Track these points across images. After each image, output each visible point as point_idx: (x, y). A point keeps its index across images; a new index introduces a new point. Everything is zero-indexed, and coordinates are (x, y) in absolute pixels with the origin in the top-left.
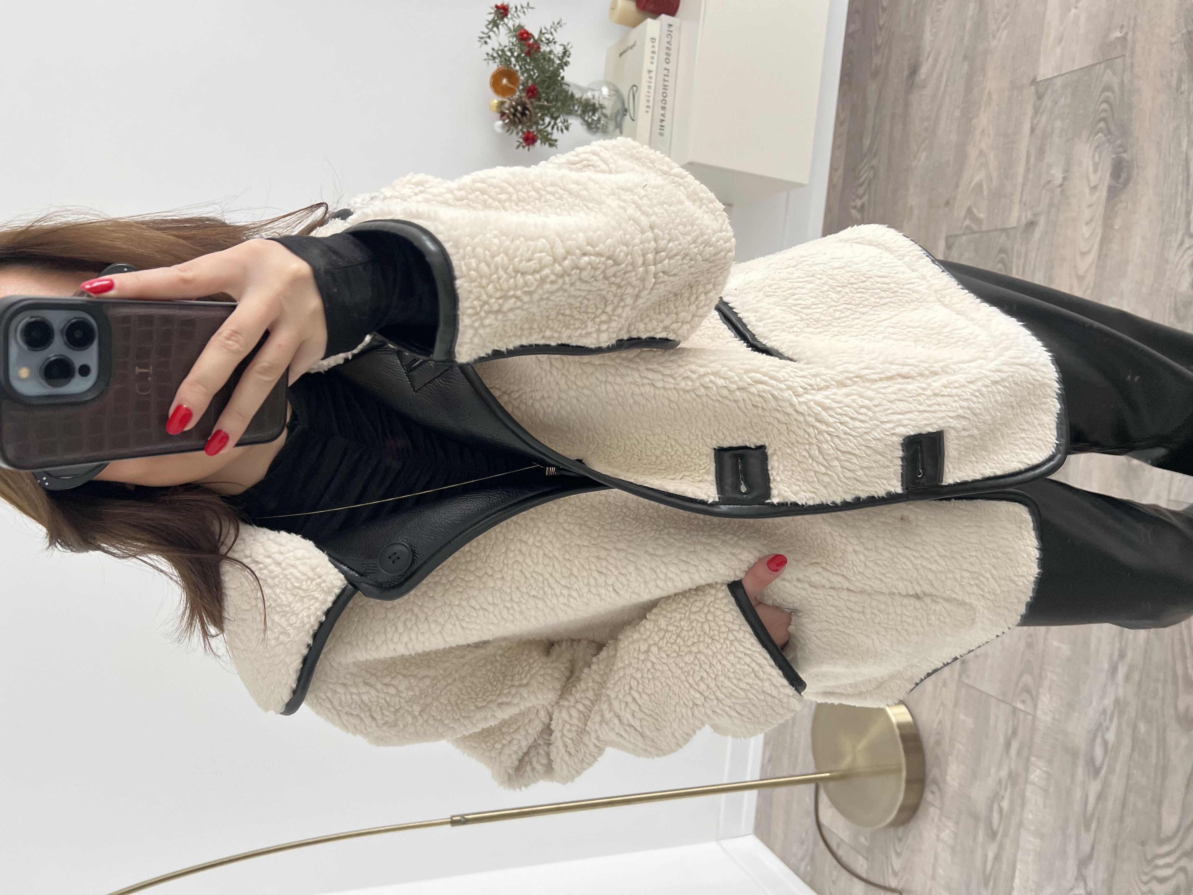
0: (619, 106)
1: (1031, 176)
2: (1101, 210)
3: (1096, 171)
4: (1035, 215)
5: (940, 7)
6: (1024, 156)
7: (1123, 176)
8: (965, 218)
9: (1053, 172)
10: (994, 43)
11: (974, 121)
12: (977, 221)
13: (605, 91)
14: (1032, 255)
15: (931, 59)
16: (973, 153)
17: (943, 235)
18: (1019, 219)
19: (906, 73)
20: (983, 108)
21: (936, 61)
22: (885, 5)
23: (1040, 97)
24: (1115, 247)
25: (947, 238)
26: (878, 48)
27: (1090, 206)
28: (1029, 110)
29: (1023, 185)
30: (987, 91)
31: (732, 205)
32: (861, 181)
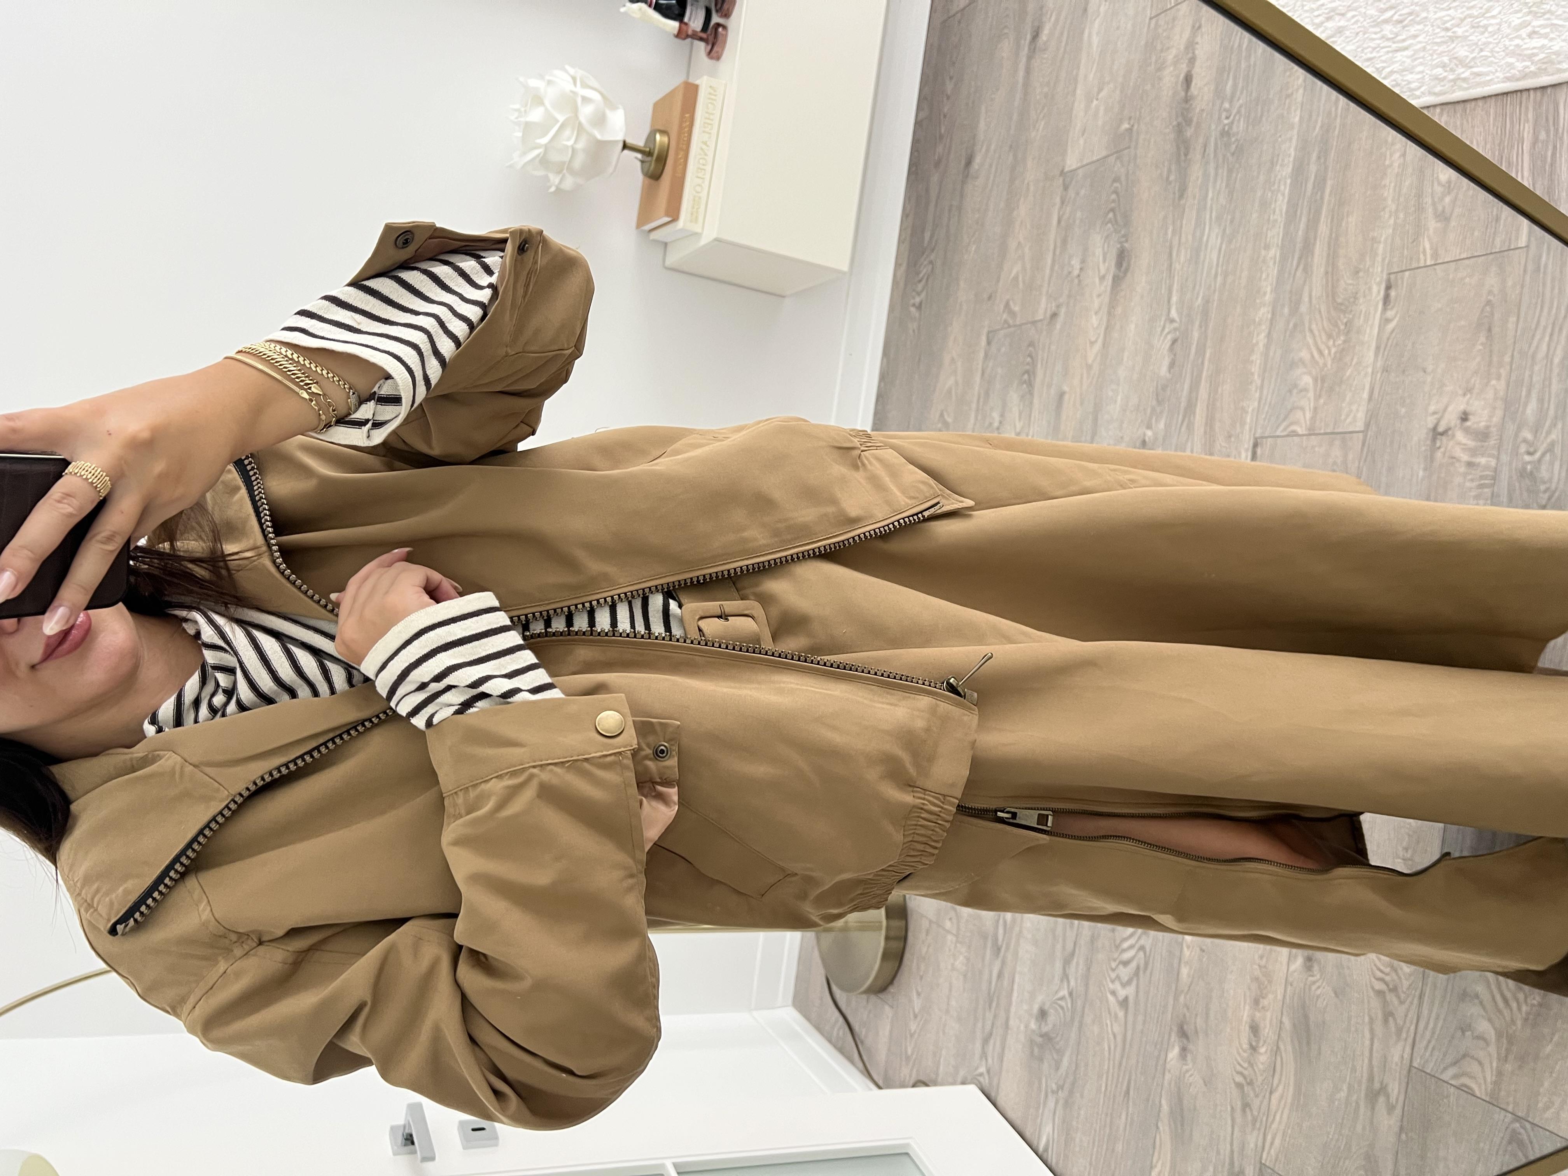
1: (1056, 268)
2: (1106, 299)
3: (1104, 261)
4: (1058, 307)
5: (993, 96)
6: (1052, 247)
7: (1125, 265)
8: (1004, 312)
9: (1073, 262)
10: (1033, 134)
11: (1015, 213)
12: (1013, 314)
14: (1053, 347)
15: (984, 150)
16: (1012, 245)
17: (985, 331)
18: (1046, 309)
19: (963, 162)
20: (1022, 199)
21: (987, 150)
22: (949, 93)
23: (1066, 188)
24: (1116, 335)
25: (989, 332)
26: (941, 137)
27: (1099, 296)
28: (1058, 200)
29: (1051, 276)
30: (1026, 182)
31: (784, 297)
32: (921, 275)
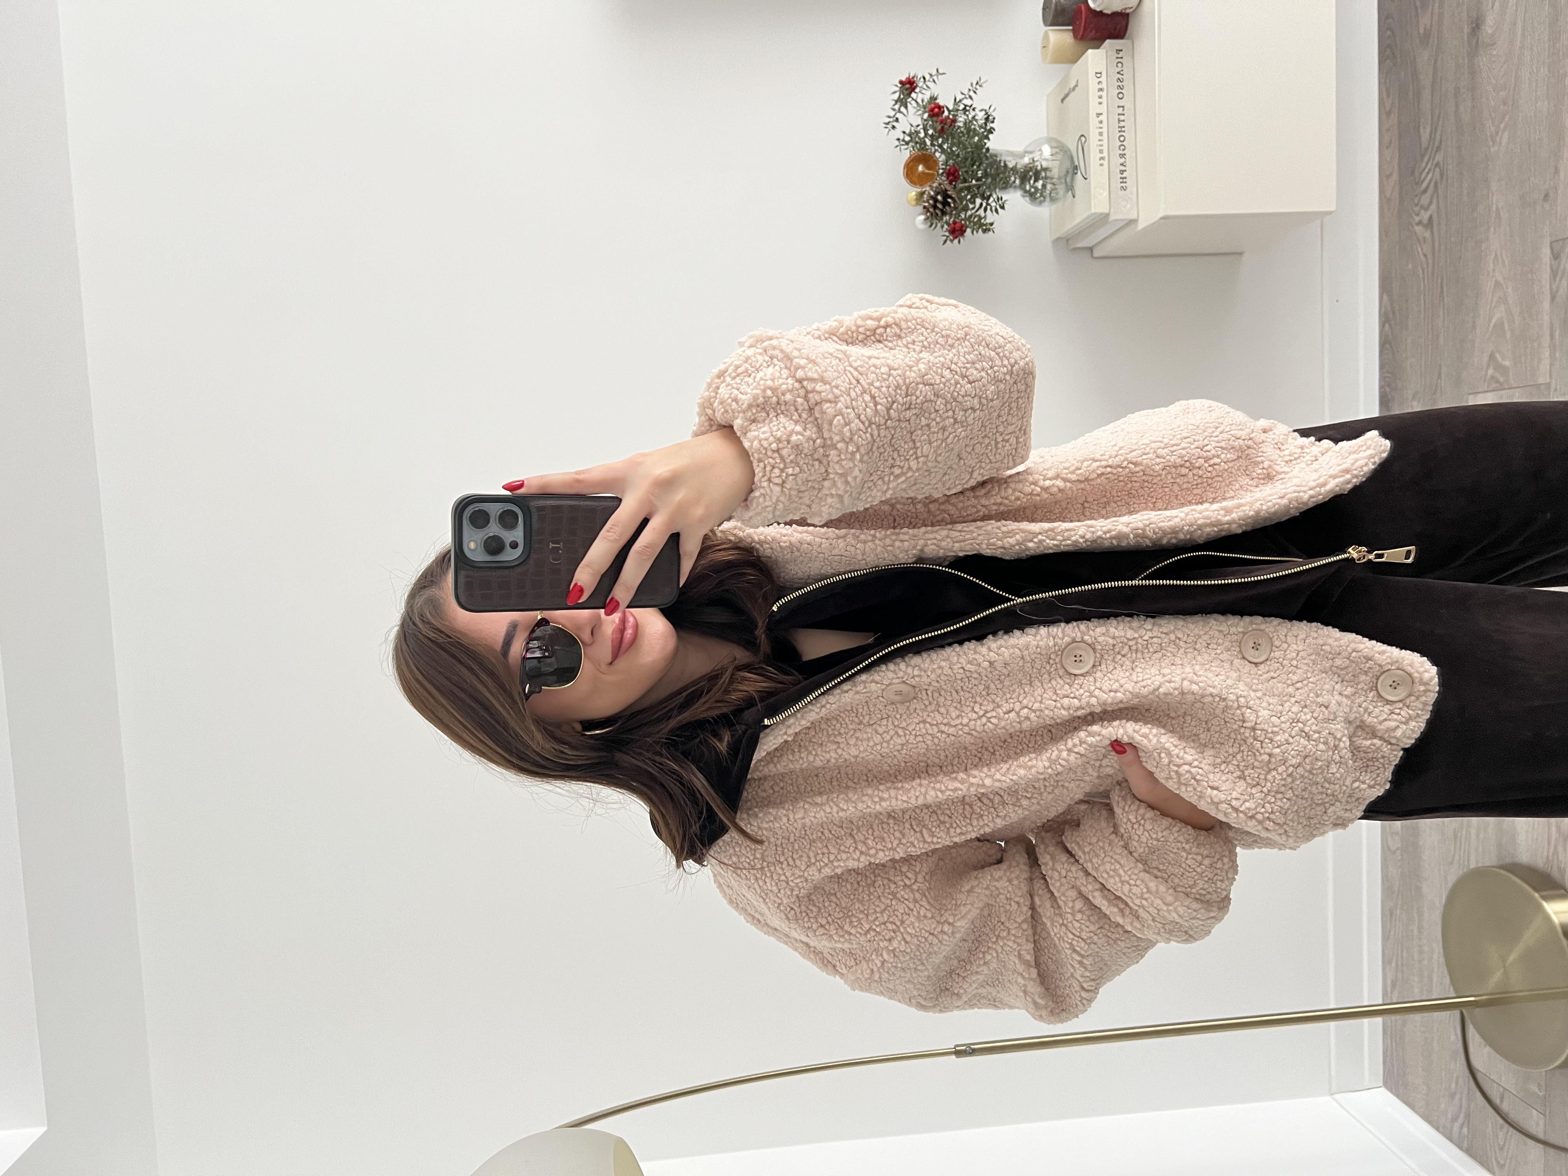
0: (1067, 164)
13: (1047, 150)
17: (1546, 242)
19: (1466, 30)
21: (1504, 7)
25: (1551, 243)
31: (1241, 254)
32: (1424, 185)
